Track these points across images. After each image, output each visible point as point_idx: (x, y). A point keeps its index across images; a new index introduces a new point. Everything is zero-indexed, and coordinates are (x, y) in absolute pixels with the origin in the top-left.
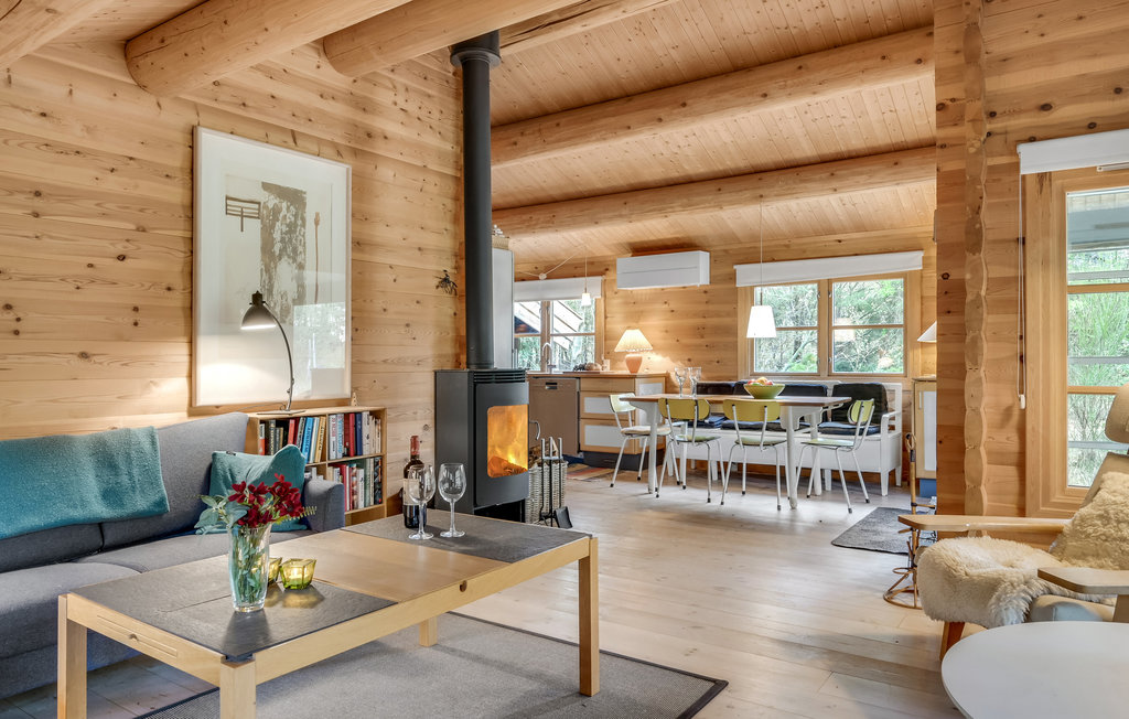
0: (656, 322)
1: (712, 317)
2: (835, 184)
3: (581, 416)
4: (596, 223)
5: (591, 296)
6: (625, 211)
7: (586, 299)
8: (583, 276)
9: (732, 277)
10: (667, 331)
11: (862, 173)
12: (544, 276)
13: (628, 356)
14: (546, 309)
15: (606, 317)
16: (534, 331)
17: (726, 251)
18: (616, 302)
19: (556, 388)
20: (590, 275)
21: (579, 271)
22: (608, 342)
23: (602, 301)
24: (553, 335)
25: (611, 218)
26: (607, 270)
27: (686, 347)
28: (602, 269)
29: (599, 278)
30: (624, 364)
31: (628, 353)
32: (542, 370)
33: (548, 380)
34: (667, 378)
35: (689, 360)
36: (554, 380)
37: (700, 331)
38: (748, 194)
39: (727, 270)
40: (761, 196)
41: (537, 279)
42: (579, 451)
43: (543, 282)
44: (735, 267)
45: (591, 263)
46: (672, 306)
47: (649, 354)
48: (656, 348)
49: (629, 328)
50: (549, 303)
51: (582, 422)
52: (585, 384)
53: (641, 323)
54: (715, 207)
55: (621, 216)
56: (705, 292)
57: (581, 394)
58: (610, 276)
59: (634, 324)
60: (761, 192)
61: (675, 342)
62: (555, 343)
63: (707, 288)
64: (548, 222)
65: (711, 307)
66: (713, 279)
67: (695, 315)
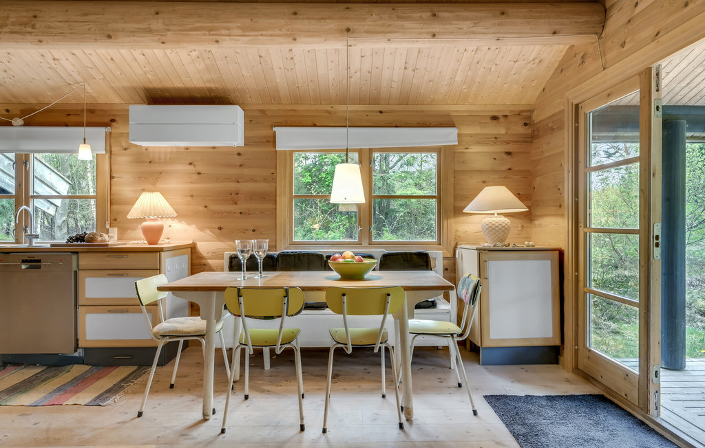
0: (178, 184)
1: (247, 181)
2: (436, 28)
3: (80, 302)
4: (109, 37)
5: (93, 151)
6: (157, 24)
7: (85, 153)
8: (80, 125)
9: (272, 140)
10: (192, 196)
11: (466, 19)
12: (20, 121)
13: (145, 224)
14: (22, 163)
15: (112, 177)
16: (8, 193)
17: (263, 111)
18: (123, 160)
19: (39, 267)
20: (90, 124)
21: (72, 119)
22: (114, 207)
23: (107, 157)
24: (33, 197)
25: (133, 33)
26: (113, 121)
27: (215, 215)
28: (107, 120)
29: (102, 131)
30: (140, 233)
31: (144, 220)
32: (17, 241)
33: (26, 256)
34: (193, 249)
35: (220, 228)
36: (37, 256)
37: (233, 197)
38: (332, 25)
39: (266, 132)
40: (348, 30)
41: (10, 124)
42: (77, 347)
43: (17, 128)
44: (275, 129)
45: (91, 111)
46: (199, 168)
47: (170, 222)
48: (181, 216)
49: (144, 190)
50: (27, 157)
51: (81, 310)
52: (85, 261)
53: (160, 186)
54: (287, 36)
55: (149, 31)
56: (239, 154)
57: (81, 274)
58: (118, 128)
59: (150, 187)
60: (349, 24)
61: (201, 208)
62: (36, 209)
63: (240, 151)
64: (25, 25)
65: (245, 171)
66: (248, 141)
67: (228, 179)
